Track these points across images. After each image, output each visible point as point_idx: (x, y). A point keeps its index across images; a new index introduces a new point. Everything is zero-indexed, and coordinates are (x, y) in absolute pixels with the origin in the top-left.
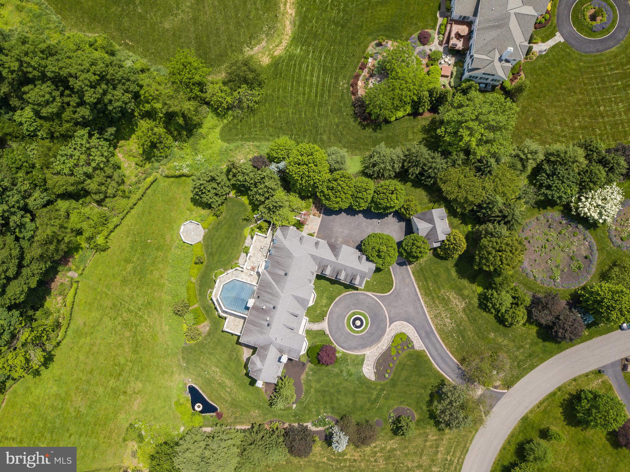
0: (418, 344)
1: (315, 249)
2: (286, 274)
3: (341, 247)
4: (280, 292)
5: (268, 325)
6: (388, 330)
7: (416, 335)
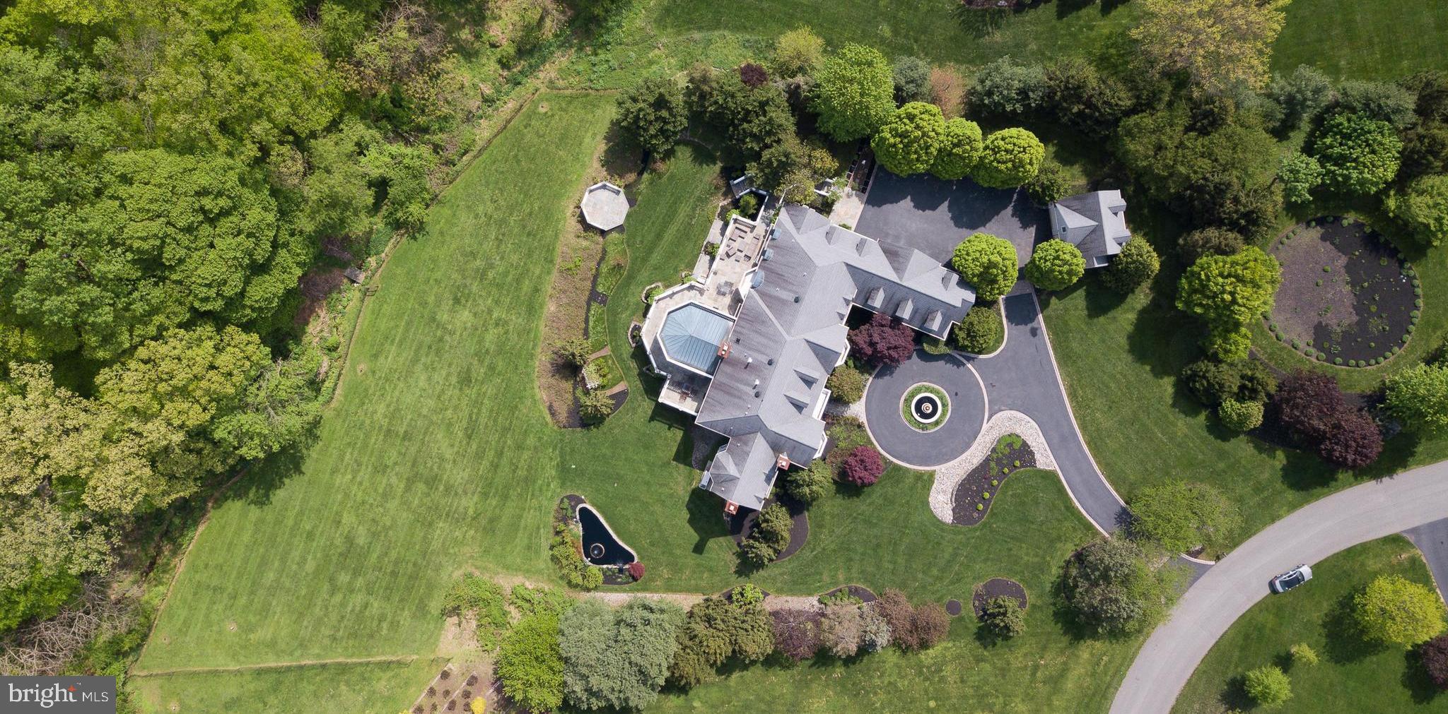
0: (1045, 459)
1: (856, 255)
2: (797, 300)
3: (910, 255)
4: (784, 333)
5: (757, 395)
6: (985, 426)
7: (1042, 439)
